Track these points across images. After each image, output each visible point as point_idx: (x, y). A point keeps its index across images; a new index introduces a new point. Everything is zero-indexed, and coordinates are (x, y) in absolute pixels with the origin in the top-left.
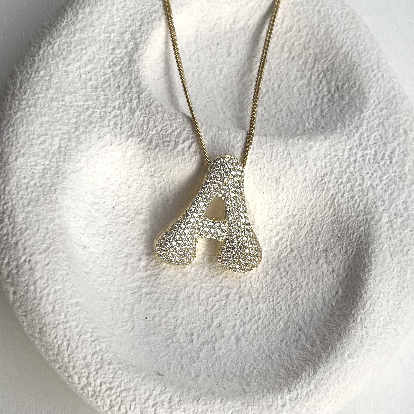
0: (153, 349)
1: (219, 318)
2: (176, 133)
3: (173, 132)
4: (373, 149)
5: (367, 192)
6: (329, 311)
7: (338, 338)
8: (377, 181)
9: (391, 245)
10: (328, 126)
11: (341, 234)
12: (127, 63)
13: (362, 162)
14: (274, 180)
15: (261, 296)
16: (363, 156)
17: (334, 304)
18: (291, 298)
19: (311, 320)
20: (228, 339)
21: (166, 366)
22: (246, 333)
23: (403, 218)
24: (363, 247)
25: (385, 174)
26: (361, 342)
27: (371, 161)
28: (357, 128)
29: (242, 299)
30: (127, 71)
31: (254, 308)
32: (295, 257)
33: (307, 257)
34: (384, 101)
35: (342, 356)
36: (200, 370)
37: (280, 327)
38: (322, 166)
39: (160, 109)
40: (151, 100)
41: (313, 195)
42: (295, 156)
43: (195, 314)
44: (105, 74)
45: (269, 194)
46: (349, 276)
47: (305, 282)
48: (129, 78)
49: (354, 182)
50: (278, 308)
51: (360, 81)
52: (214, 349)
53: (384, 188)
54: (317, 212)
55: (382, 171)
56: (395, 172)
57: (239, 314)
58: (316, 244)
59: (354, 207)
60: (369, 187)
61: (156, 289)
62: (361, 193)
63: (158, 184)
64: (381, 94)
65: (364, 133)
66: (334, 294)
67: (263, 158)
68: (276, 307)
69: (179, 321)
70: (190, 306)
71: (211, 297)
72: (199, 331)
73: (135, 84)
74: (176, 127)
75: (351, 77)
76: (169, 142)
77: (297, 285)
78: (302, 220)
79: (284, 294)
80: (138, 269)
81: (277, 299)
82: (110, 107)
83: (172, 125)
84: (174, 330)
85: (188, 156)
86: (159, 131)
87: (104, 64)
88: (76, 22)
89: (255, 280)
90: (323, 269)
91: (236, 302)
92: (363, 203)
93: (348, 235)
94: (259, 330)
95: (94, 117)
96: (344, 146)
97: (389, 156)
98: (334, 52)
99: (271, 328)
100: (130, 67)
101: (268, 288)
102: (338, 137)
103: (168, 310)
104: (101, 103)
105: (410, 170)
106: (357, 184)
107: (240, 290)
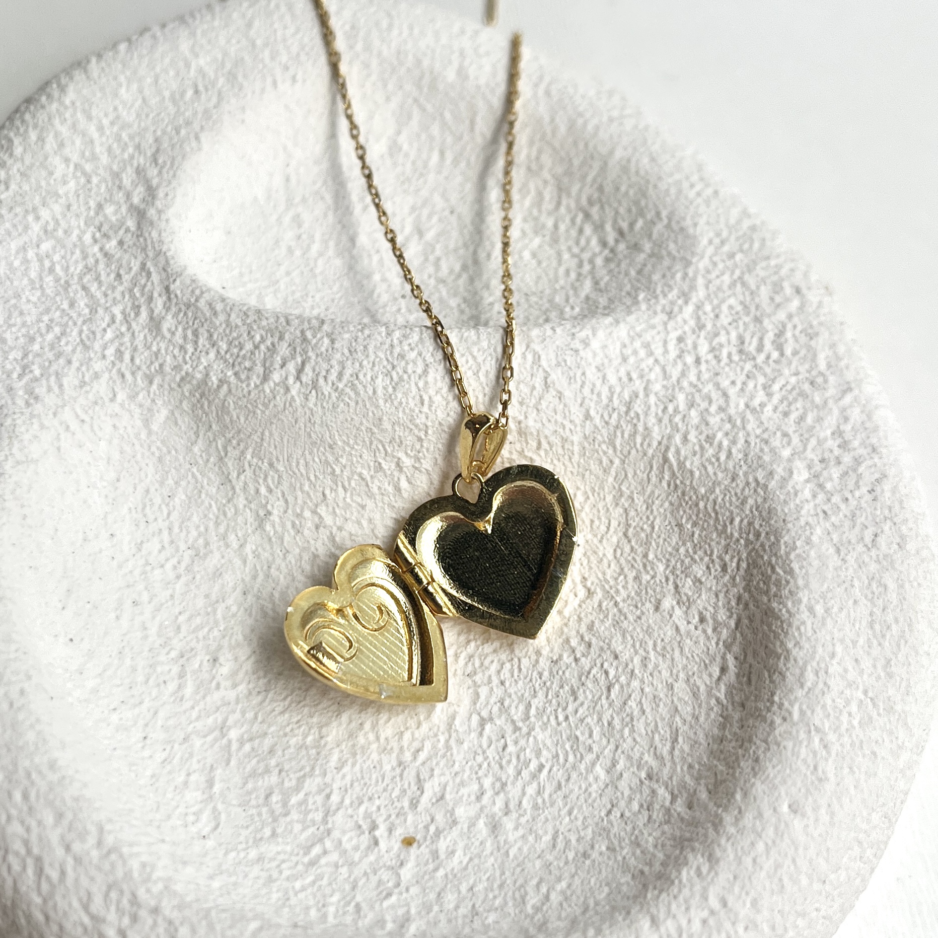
0: (275, 875)
1: (436, 780)
2: (262, 347)
3: (257, 347)
4: (734, 335)
5: (743, 422)
6: (713, 716)
7: (753, 769)
8: (761, 397)
9: (830, 528)
10: (617, 303)
11: (703, 529)
12: (133, 229)
13: (714, 362)
15: (533, 711)
16: (712, 350)
17: (722, 697)
18: (610, 705)
19: (673, 748)
20: (469, 828)
21: (313, 913)
22: (512, 806)
23: (843, 467)
24: (762, 545)
25: (773, 380)
27: (736, 358)
28: (685, 296)
29: (488, 727)
30: (134, 244)
31: (522, 742)
32: (600, 605)
33: (629, 602)
34: (733, 238)
36: (408, 912)
37: (596, 779)
38: (620, 379)
39: (219, 307)
40: (198, 292)
41: (615, 451)
42: (554, 362)
43: (374, 776)
44: (85, 257)
46: (746, 621)
47: (637, 660)
48: (140, 258)
49: (704, 405)
50: (583, 734)
51: (669, 209)
52: (435, 854)
53: (781, 408)
54: (632, 492)
55: (765, 375)
56: (795, 374)
57: (485, 765)
58: (645, 566)
59: (718, 460)
60: (744, 411)
61: (265, 726)
62: (728, 426)
63: (238, 477)
64: (722, 226)
65: (703, 304)
66: (717, 673)
68: (578, 733)
69: (335, 798)
70: (358, 757)
71: (407, 729)
72: (390, 816)
73: (156, 265)
74: (262, 337)
75: (647, 206)
76: (249, 370)
77: (620, 670)
78: (599, 518)
79: (590, 697)
80: (214, 684)
81: (576, 712)
82: (103, 319)
83: (253, 333)
84: (325, 821)
85: (299, 392)
86: (223, 353)
87: (80, 238)
88: (9, 162)
89: (513, 676)
90: (677, 621)
91: (473, 735)
92: (739, 446)
93: (720, 527)
94: (546, 796)
95: (67, 344)
96: (662, 335)
97: (773, 342)
98: (596, 165)
99: (575, 787)
100: (141, 235)
101: (548, 690)
102: (646, 317)
103: (302, 773)
104: (79, 315)
105: (829, 366)
106: (713, 409)
107: (478, 705)
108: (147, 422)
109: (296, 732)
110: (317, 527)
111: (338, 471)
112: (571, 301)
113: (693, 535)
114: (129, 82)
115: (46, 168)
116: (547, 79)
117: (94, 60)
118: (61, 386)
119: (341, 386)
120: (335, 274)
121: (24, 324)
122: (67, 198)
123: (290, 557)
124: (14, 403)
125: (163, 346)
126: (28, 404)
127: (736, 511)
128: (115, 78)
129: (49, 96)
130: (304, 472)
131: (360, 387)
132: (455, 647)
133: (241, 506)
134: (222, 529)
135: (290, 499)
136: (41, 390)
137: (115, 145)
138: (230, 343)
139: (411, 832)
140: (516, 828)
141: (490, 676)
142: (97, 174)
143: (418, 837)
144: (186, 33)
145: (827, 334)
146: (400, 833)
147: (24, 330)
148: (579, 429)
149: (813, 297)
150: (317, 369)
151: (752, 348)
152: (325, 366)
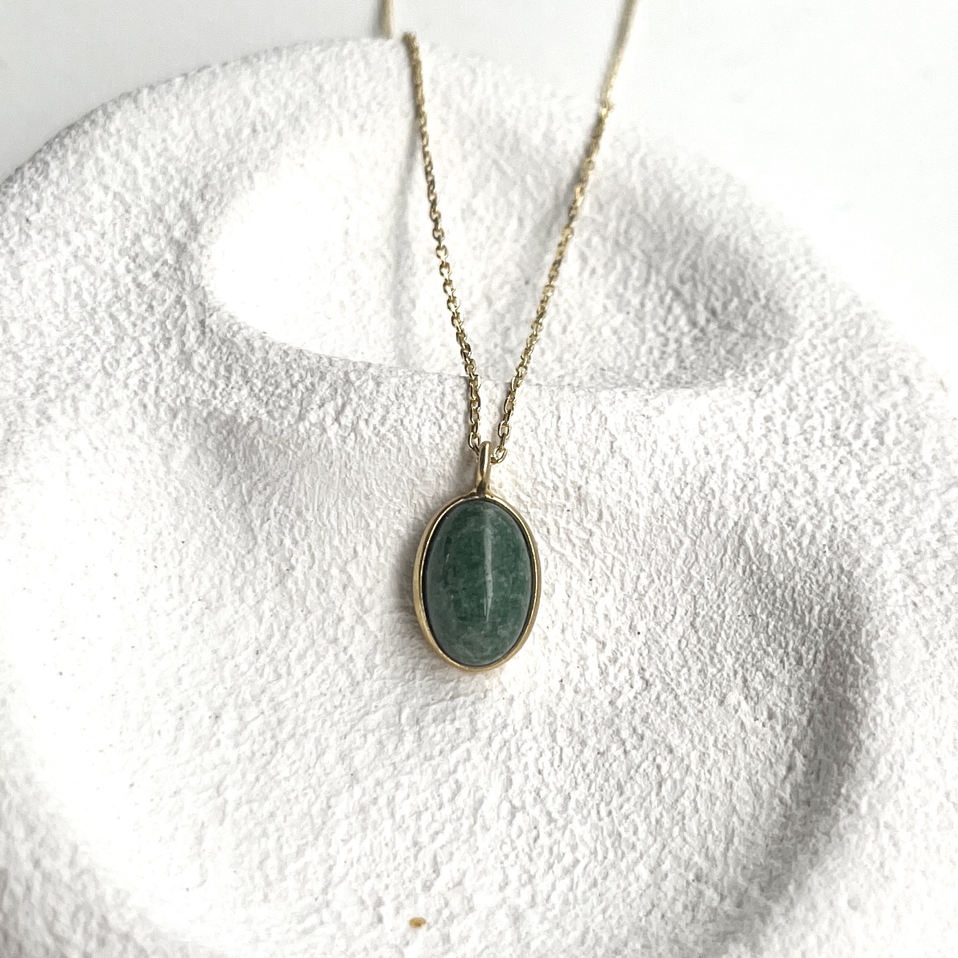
1: (455, 865)
2: (301, 386)
3: (294, 386)
4: (829, 419)
5: (830, 506)
6: (774, 816)
7: (811, 861)
8: (854, 482)
9: (920, 622)
10: (700, 379)
11: (779, 619)
12: (171, 262)
13: (804, 444)
14: (571, 491)
15: (572, 804)
16: (804, 432)
17: (787, 797)
18: (660, 801)
19: (727, 849)
20: (487, 916)
22: (539, 899)
23: (940, 561)
24: (842, 635)
25: (870, 468)
26: (882, 865)
27: (829, 442)
28: (778, 376)
29: (519, 815)
30: (171, 277)
31: (557, 835)
32: (658, 698)
33: (691, 695)
34: (837, 323)
35: (831, 903)
37: (637, 879)
38: (696, 453)
39: (257, 344)
40: (235, 328)
41: (685, 529)
43: (386, 852)
44: (116, 287)
45: (563, 536)
46: (819, 716)
47: (694, 756)
48: (176, 292)
49: (788, 486)
50: (626, 831)
51: (768, 289)
52: (446, 939)
53: (875, 497)
54: (702, 578)
55: (861, 463)
56: (895, 464)
57: (512, 856)
58: (712, 658)
59: (800, 544)
60: (833, 496)
62: (814, 510)
63: (262, 525)
64: (827, 309)
65: (797, 385)
66: (784, 772)
67: (534, 431)
68: (621, 829)
69: (338, 871)
70: (369, 831)
71: (427, 809)
72: (399, 895)
73: (192, 299)
74: (301, 376)
75: (744, 284)
76: (284, 408)
77: (674, 764)
78: (664, 605)
79: (638, 792)
80: (213, 742)
81: (621, 807)
82: (129, 349)
83: (291, 372)
84: (325, 891)
85: (336, 434)
86: (257, 391)
87: (112, 267)
88: (42, 185)
89: (552, 765)
90: (743, 717)
91: (503, 824)
92: (825, 531)
93: (797, 617)
94: (579, 893)
95: (88, 368)
96: (749, 412)
97: (873, 430)
98: (692, 241)
99: (612, 886)
100: (180, 269)
101: (591, 782)
102: (731, 393)
103: (304, 841)
104: (104, 342)
105: (935, 458)
106: (799, 491)
107: (510, 792)
108: (166, 459)
109: (301, 798)
110: (345, 587)
111: (373, 526)
112: (651, 377)
113: (768, 627)
114: (181, 114)
115: (83, 194)
116: (643, 150)
117: (145, 91)
118: (76, 410)
119: (383, 430)
120: (390, 334)
121: (43, 345)
122: (103, 225)
123: (311, 618)
124: (24, 421)
125: (192, 380)
126: (39, 423)
127: (815, 599)
128: (167, 110)
129: (93, 122)
130: (335, 524)
131: (404, 433)
132: (490, 729)
133: (262, 560)
134: (238, 583)
135: (317, 554)
136: (54, 411)
137: (160, 178)
138: (266, 382)
139: (421, 914)
140: (541, 922)
141: (526, 764)
142: (138, 205)
143: (429, 920)
144: (249, 71)
145: (935, 427)
146: (409, 913)
147: (42, 352)
148: (646, 500)
149: (923, 389)
150: (359, 412)
151: (849, 435)
152: (368, 409)
